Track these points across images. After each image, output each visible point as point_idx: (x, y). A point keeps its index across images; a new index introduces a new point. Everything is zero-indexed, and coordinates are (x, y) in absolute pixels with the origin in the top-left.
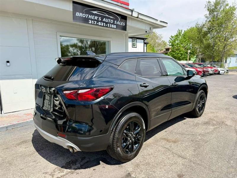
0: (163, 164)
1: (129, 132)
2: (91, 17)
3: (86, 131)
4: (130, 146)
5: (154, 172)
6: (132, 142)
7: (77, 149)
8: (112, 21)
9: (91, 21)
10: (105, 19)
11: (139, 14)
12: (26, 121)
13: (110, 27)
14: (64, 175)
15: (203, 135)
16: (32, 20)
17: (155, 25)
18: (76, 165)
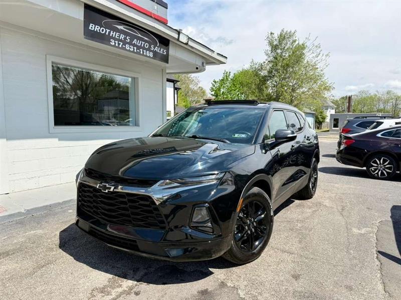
2: (114, 34)
5: (258, 276)
8: (147, 46)
9: (113, 41)
10: (135, 40)
11: (189, 38)
13: (143, 54)
15: (302, 221)
17: (210, 59)
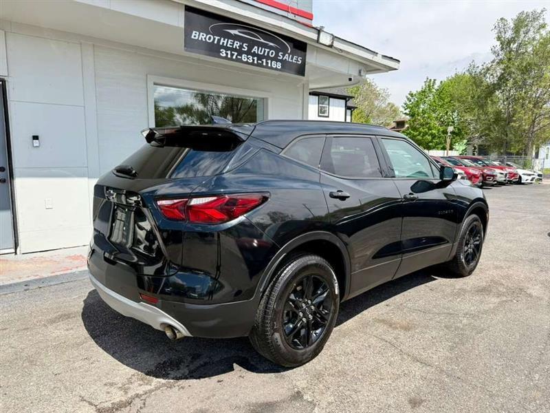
0: (378, 376)
1: (302, 298)
2: (225, 42)
3: (205, 292)
4: (303, 332)
5: (356, 391)
6: (308, 322)
7: (183, 331)
8: (272, 54)
9: (224, 51)
10: (256, 47)
11: (334, 38)
12: (69, 271)
13: (267, 67)
14: (151, 391)
15: (473, 316)
16: (94, 45)
17: (371, 64)
18: (180, 371)
